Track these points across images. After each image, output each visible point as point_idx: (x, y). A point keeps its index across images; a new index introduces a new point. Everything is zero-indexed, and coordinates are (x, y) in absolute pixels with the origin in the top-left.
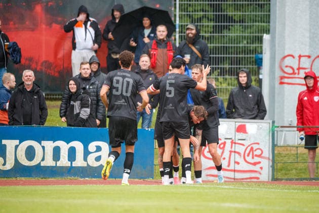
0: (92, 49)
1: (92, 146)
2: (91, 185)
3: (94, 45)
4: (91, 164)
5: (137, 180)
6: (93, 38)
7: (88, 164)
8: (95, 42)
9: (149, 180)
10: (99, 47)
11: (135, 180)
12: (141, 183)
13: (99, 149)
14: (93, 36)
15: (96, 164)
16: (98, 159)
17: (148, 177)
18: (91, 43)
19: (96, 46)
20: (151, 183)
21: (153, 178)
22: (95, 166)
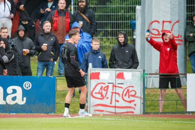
0: (9, 18)
1: (10, 90)
2: (9, 118)
3: (11, 15)
4: (8, 102)
5: (43, 114)
6: (10, 10)
7: (6, 102)
8: (11, 12)
9: (52, 114)
10: (15, 16)
11: (42, 114)
12: (45, 117)
13: (14, 91)
14: (10, 8)
15: (13, 103)
16: (14, 99)
17: (51, 112)
18: (9, 13)
19: (12, 15)
20: (53, 116)
21: (55, 113)
22: (12, 104)
